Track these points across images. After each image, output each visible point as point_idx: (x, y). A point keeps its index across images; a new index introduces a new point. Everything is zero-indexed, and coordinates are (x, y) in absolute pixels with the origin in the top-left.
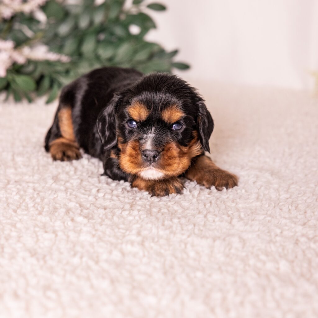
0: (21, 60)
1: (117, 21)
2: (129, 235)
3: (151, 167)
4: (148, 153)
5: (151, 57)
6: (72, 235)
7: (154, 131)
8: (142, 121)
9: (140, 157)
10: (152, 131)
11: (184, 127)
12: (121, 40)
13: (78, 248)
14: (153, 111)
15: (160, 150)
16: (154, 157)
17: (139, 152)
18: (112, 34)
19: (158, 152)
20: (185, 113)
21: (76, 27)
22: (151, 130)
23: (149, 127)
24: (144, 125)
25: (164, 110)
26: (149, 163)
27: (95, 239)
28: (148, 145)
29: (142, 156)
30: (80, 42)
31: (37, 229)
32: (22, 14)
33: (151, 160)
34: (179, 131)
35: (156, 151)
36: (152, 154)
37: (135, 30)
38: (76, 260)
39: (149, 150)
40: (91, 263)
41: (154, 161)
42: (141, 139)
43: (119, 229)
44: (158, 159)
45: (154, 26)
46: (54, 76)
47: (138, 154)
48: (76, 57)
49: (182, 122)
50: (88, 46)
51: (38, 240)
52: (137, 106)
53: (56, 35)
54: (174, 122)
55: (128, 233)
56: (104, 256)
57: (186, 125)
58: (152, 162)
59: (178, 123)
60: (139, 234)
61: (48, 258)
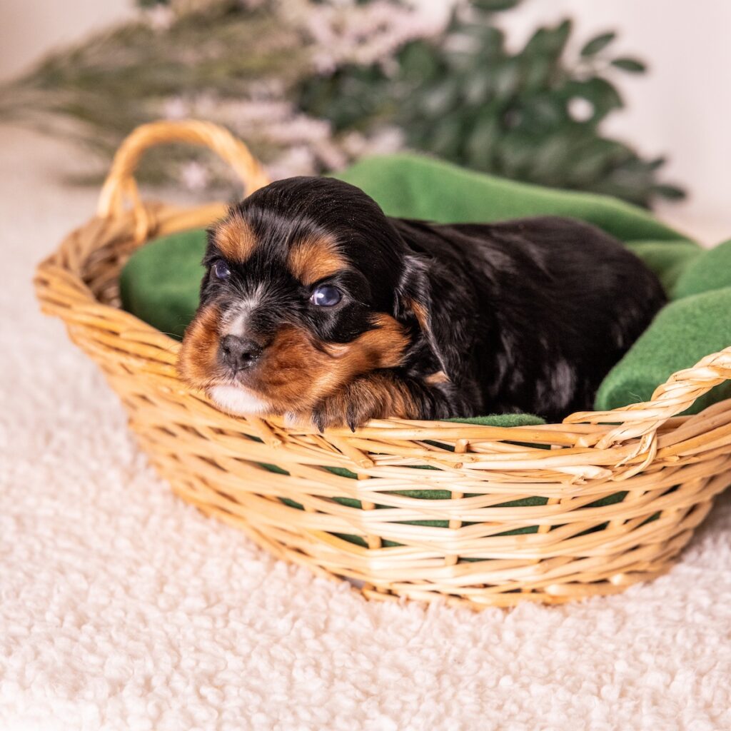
1: (544, 89)
3: (236, 381)
4: (233, 344)
7: (260, 293)
9: (214, 350)
10: (257, 293)
11: (345, 300)
14: (271, 240)
15: (262, 342)
16: (246, 357)
19: (256, 345)
20: (350, 262)
22: (254, 290)
23: (252, 281)
26: (230, 370)
28: (236, 326)
29: (219, 349)
33: (236, 363)
35: (252, 342)
37: (581, 109)
39: (236, 338)
41: (244, 367)
42: (226, 307)
47: (210, 343)
57: (352, 294)
58: (240, 370)
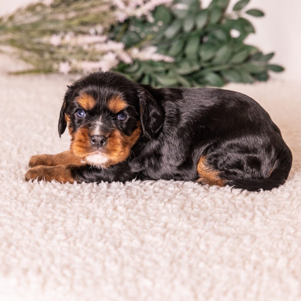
0: (127, 60)
2: (157, 226)
3: (98, 151)
4: (96, 138)
5: (248, 59)
6: (107, 222)
8: (90, 110)
9: (88, 142)
10: (100, 119)
11: (128, 117)
12: (221, 43)
13: (107, 234)
14: (100, 100)
15: (107, 136)
16: (102, 142)
17: (88, 137)
18: (214, 37)
19: (105, 137)
21: (181, 31)
22: (98, 118)
23: (97, 115)
24: (93, 113)
25: (109, 100)
26: (96, 148)
27: (124, 227)
28: (97, 131)
29: (90, 141)
30: (185, 44)
31: (81, 215)
32: (134, 17)
33: (98, 145)
34: (123, 122)
35: (103, 136)
36: (100, 139)
37: (235, 34)
38: (100, 245)
39: (98, 136)
40: (111, 248)
41: (101, 146)
42: (90, 125)
43: (149, 220)
44: (106, 144)
45: (253, 31)
46: (153, 76)
47: (86, 140)
48: (179, 59)
49: (125, 112)
50: (192, 48)
51: (78, 224)
52: (85, 96)
53: (164, 38)
54: (118, 111)
55: (156, 224)
56: (125, 243)
57: (130, 115)
58: (100, 147)
59: (121, 112)
60: (165, 226)
61: (77, 241)
